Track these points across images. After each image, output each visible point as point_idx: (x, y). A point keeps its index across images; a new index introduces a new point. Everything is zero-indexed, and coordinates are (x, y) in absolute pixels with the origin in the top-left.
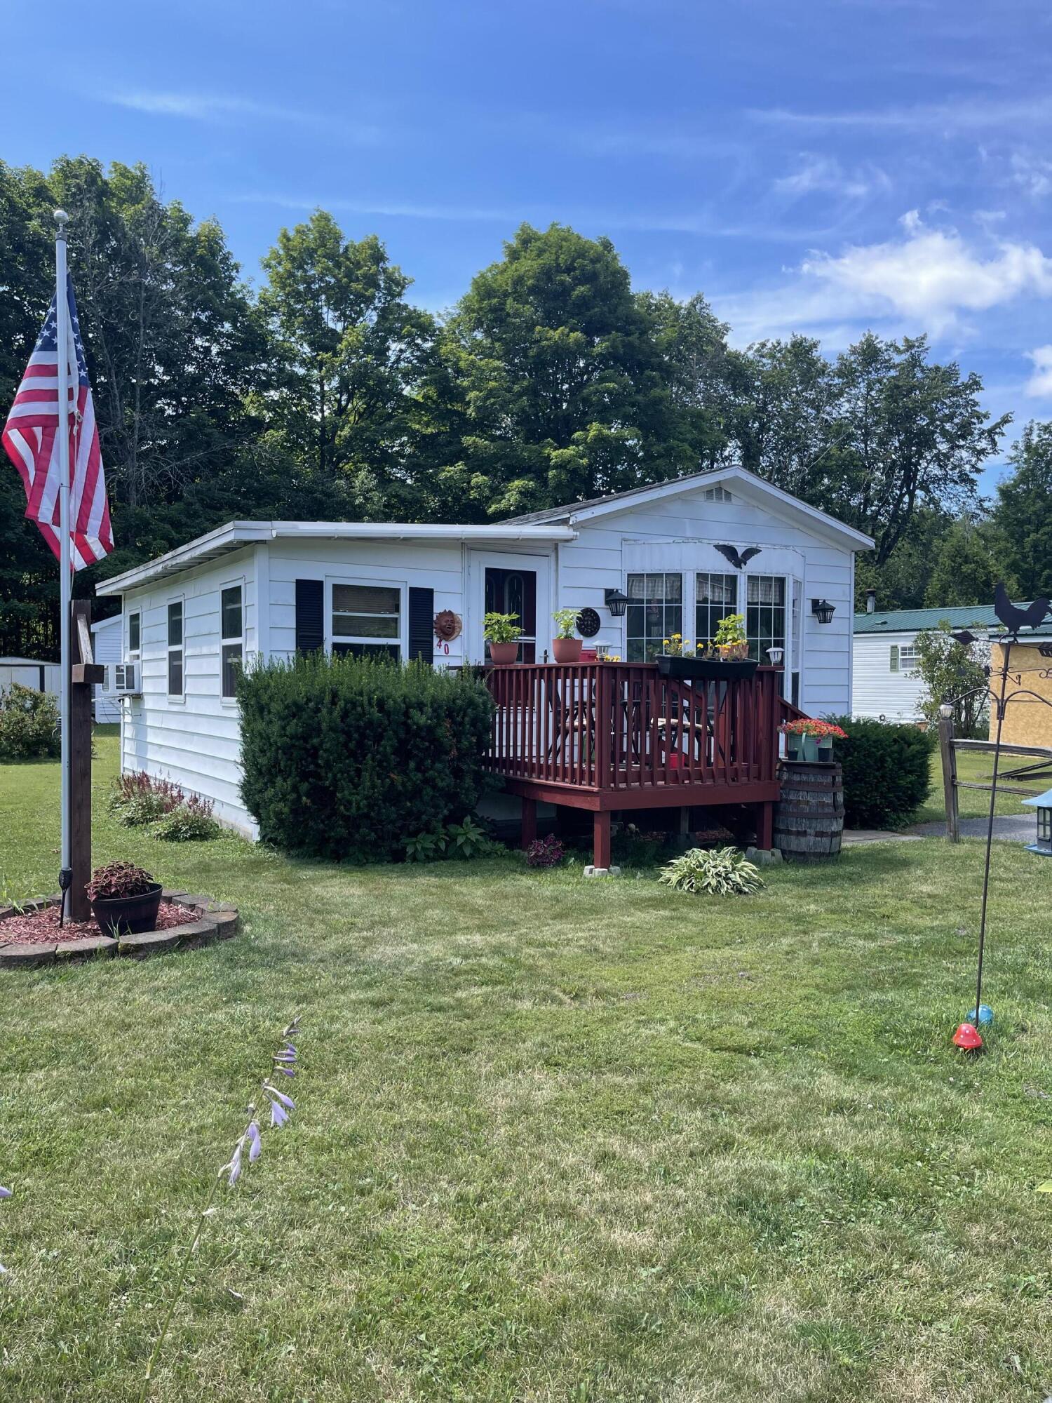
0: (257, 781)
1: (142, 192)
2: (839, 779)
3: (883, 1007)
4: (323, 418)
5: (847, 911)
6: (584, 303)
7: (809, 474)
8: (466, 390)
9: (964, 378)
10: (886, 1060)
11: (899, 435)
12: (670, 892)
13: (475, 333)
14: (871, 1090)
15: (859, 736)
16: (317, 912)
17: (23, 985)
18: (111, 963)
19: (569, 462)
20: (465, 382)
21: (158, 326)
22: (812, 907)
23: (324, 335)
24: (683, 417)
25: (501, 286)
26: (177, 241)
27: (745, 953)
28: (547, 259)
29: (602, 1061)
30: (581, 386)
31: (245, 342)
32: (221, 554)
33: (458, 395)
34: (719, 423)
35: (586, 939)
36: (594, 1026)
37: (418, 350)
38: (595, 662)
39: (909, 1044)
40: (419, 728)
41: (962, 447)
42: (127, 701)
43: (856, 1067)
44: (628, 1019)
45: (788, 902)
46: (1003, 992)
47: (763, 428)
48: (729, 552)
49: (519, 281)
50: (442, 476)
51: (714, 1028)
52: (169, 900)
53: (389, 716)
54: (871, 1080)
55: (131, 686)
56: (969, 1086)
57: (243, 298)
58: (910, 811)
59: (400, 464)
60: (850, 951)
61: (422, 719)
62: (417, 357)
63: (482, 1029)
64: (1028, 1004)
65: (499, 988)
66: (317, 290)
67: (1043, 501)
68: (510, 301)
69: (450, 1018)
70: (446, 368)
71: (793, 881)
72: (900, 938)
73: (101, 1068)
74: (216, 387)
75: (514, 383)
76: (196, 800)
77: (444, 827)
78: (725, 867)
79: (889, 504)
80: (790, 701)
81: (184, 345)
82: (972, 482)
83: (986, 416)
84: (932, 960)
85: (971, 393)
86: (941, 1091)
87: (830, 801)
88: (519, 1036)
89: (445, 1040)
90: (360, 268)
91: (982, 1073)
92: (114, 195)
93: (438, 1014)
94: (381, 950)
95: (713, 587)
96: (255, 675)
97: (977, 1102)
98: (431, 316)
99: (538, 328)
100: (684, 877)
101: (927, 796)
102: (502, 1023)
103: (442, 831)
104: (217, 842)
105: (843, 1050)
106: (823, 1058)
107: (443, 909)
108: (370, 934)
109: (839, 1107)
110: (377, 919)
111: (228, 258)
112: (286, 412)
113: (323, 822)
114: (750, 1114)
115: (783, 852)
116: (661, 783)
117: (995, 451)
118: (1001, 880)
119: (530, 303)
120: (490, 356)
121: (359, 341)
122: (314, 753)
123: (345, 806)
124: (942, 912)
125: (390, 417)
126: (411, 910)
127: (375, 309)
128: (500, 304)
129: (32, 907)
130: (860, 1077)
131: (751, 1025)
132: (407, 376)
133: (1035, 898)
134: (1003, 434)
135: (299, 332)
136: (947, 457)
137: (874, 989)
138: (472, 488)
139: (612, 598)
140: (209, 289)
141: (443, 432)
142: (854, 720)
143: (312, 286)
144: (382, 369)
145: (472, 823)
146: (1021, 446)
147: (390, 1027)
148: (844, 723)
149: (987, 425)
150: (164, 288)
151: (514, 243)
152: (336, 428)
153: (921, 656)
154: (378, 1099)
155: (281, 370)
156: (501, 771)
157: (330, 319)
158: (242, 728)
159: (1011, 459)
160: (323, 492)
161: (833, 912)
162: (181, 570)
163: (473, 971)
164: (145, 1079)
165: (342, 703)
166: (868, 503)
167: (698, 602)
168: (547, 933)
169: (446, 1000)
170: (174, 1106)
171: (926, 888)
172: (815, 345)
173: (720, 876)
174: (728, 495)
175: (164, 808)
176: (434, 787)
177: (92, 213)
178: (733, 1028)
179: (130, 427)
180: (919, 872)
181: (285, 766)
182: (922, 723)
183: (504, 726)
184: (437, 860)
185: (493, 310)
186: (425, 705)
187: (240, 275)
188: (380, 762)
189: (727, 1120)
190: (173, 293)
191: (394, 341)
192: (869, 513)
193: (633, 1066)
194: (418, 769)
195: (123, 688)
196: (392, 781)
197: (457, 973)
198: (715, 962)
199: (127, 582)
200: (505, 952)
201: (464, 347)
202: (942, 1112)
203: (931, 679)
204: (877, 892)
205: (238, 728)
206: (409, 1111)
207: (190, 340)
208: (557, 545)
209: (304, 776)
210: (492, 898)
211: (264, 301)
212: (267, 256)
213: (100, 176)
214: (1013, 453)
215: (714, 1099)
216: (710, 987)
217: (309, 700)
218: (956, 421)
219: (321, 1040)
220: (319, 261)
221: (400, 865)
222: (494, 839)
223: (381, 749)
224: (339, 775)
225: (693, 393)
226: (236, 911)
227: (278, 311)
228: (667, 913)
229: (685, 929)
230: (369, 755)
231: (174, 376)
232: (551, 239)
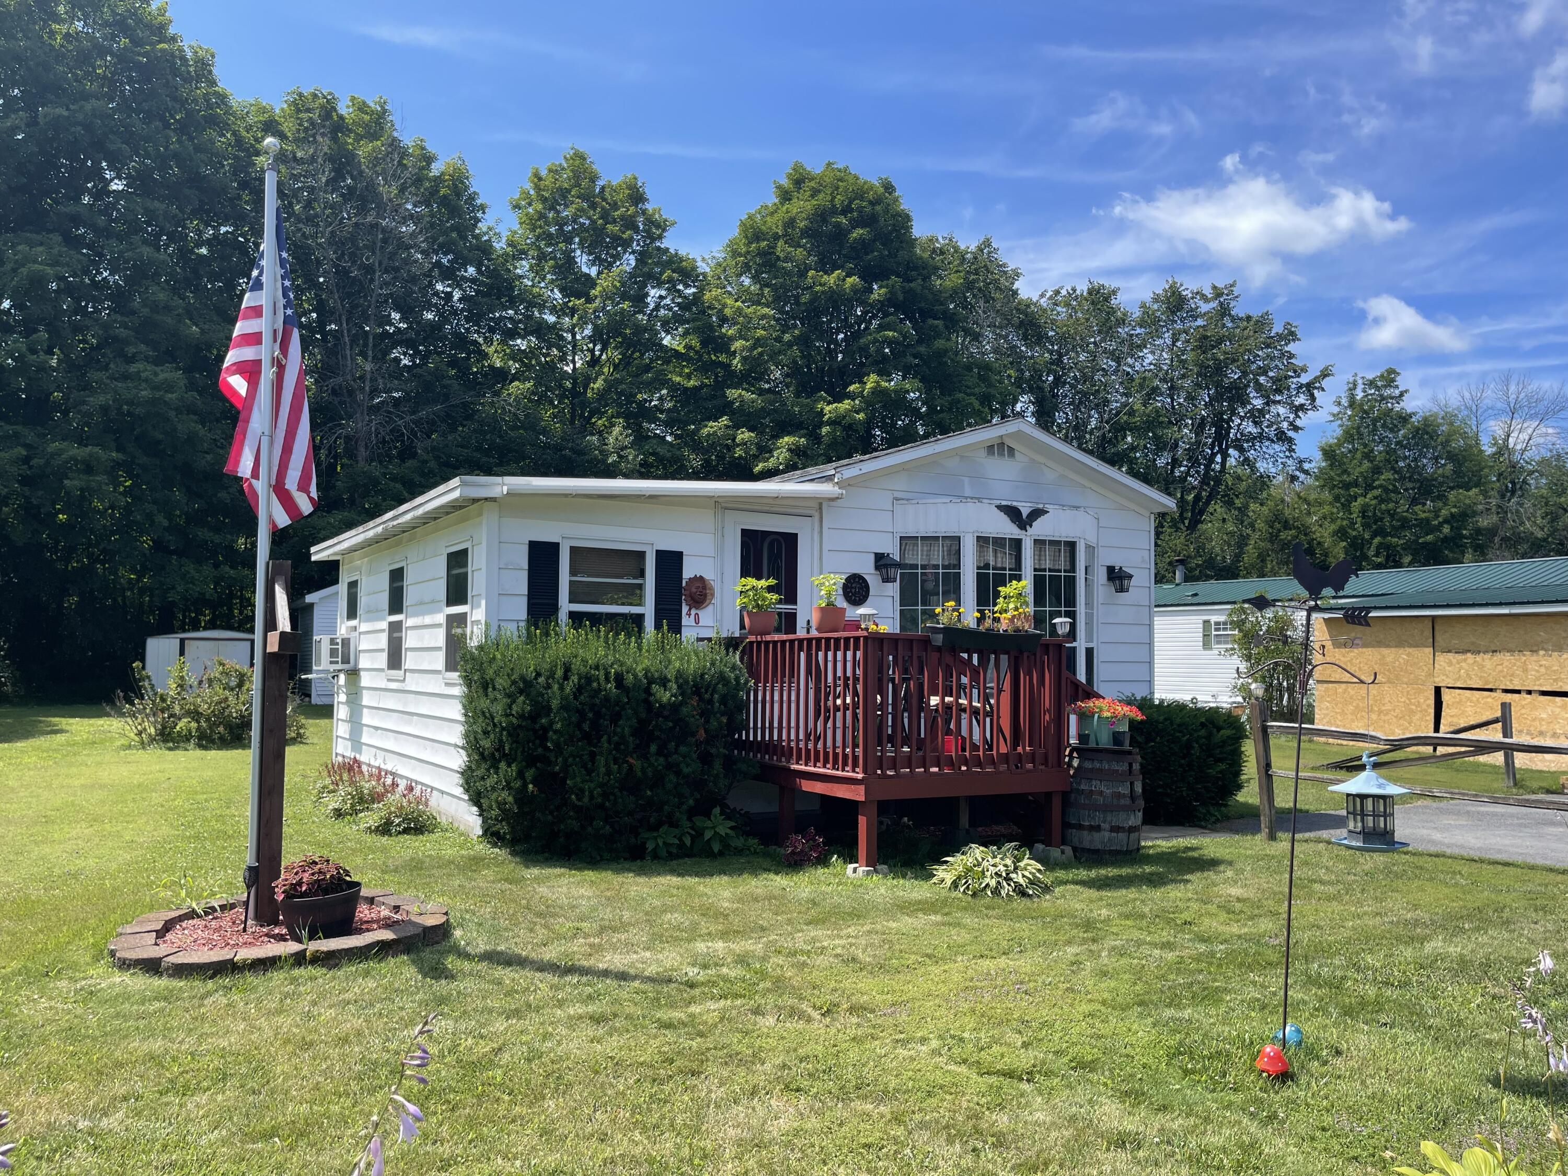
0: (478, 766)
1: (382, 129)
2: (1136, 767)
3: (1176, 1026)
4: (574, 369)
5: (1143, 916)
6: (864, 246)
7: (1109, 431)
8: (732, 339)
9: (1278, 328)
10: (1177, 1087)
11: (1209, 389)
12: (944, 893)
13: (743, 278)
14: (1161, 1120)
15: (1162, 718)
16: (540, 915)
17: (194, 997)
18: (296, 972)
19: (844, 417)
20: (729, 331)
21: (397, 270)
22: (1104, 912)
23: (577, 280)
24: (970, 370)
25: (770, 228)
26: (418, 180)
27: (1024, 964)
28: (822, 199)
29: (850, 1086)
30: (857, 335)
31: (491, 287)
32: (448, 513)
33: (723, 345)
34: (1009, 376)
35: (843, 947)
36: (845, 1046)
37: (680, 296)
38: (860, 633)
39: (1206, 1069)
40: (662, 706)
41: (1279, 402)
42: (342, 678)
43: (1143, 1094)
44: (884, 1038)
45: (1077, 906)
46: (1317, 1010)
47: (1058, 382)
48: (1013, 513)
49: (790, 223)
50: (705, 431)
51: (982, 1049)
52: (371, 901)
53: (628, 693)
54: (1159, 1110)
55: (346, 660)
56: (1273, 1117)
57: (489, 240)
58: (1222, 805)
59: (659, 419)
60: (1144, 962)
61: (665, 696)
62: (678, 304)
63: (715, 1048)
64: (1346, 1023)
65: (739, 1002)
66: (569, 232)
67: (1372, 462)
68: (780, 243)
69: (679, 1036)
70: (710, 316)
71: (1082, 883)
72: (1202, 948)
73: (272, 1092)
74: (457, 335)
75: (783, 332)
76: (411, 789)
77: (689, 819)
78: (1005, 866)
79: (1200, 464)
80: (1083, 680)
81: (423, 290)
82: (1290, 440)
83: (1304, 370)
84: (1237, 972)
85: (1286, 344)
86: (1240, 1122)
87: (1127, 791)
88: (757, 1057)
89: (672, 1062)
90: (617, 209)
91: (1290, 1101)
92: (350, 131)
93: (667, 1032)
94: (608, 958)
95: (995, 551)
96: (480, 648)
97: (1280, 1135)
98: (694, 260)
99: (811, 273)
100: (959, 878)
101: (1239, 787)
102: (740, 1042)
103: (686, 823)
104: (433, 837)
105: (1130, 1075)
106: (1105, 1084)
107: (683, 913)
108: (597, 940)
109: (1121, 1141)
110: (607, 923)
111: (473, 199)
112: (533, 362)
113: (551, 813)
114: (1017, 1148)
115: (1075, 849)
116: (935, 770)
117: (1315, 408)
118: (1322, 882)
119: (804, 246)
120: (758, 303)
121: (615, 286)
122: (542, 735)
123: (577, 795)
124: (1251, 918)
125: (648, 368)
126: (647, 913)
127: (633, 252)
128: (770, 247)
129: (213, 909)
130: (1147, 1107)
131: (1025, 1045)
132: (667, 325)
133: (1359, 903)
134: (1323, 390)
135: (549, 277)
136: (1262, 412)
137: (1169, 1006)
138: (738, 445)
139: (882, 562)
140: (452, 231)
141: (706, 385)
142: (1157, 702)
143: (565, 228)
144: (640, 317)
145: (721, 814)
146: (1345, 402)
147: (612, 1045)
148: (1145, 704)
149: (1304, 379)
150: (404, 229)
151: (785, 182)
152: (588, 380)
153: (1236, 632)
154: (589, 1129)
155: (530, 317)
156: (755, 756)
157: (584, 263)
158: (464, 707)
159: (1334, 415)
160: (572, 449)
161: (1127, 917)
162: (404, 532)
163: (712, 983)
164: (322, 1105)
165: (575, 678)
166: (1175, 463)
167: (978, 568)
168: (800, 941)
169: (678, 1015)
170: (352, 1136)
171: (1235, 891)
172: (1114, 292)
173: (1000, 876)
174: (1011, 451)
175: (376, 797)
176: (678, 773)
177: (326, 149)
178: (1005, 1049)
179: (362, 378)
180: (1230, 874)
181: (510, 749)
182: (1240, 706)
183: (760, 705)
184: (682, 857)
185: (761, 253)
186: (669, 681)
187: (486, 216)
188: (618, 745)
189: (990, 1156)
190: (413, 235)
191: (653, 287)
192: (1177, 474)
193: (885, 1092)
194: (660, 753)
195: (337, 662)
196: (631, 767)
197: (692, 985)
198: (988, 974)
199: (345, 545)
200: (750, 961)
201: (730, 293)
202: (1239, 1147)
203: (1248, 658)
204: (1179, 895)
205: (460, 707)
206: (621, 1145)
207: (431, 285)
208: (821, 504)
209: (531, 761)
210: (740, 900)
211: (511, 244)
212: (517, 196)
213: (335, 110)
214: (1336, 410)
215: (977, 1131)
216: (981, 1003)
217: (538, 675)
218: (1271, 374)
219: (529, 1060)
220: (572, 203)
221: (639, 862)
222: (748, 834)
223: (619, 730)
224: (570, 760)
225: (980, 342)
226: (446, 914)
227: (527, 255)
228: (939, 918)
229: (959, 936)
230: (605, 737)
231: (411, 323)
232: (827, 179)
